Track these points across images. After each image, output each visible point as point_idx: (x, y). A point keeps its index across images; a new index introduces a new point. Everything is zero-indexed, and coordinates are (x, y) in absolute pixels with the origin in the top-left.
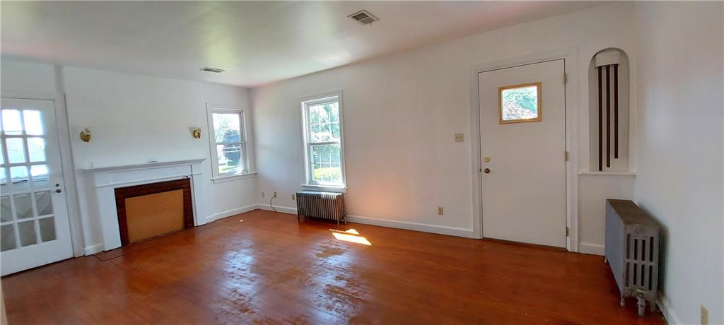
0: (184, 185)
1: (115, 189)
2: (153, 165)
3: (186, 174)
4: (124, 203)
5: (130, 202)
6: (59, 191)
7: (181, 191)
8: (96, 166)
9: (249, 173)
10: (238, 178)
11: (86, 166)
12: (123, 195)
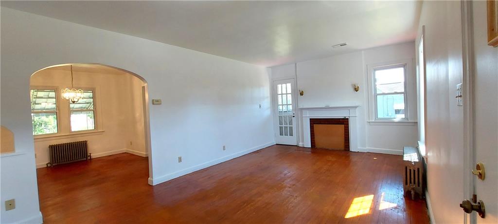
0: (344, 122)
1: (310, 119)
2: (327, 108)
3: (345, 116)
4: (313, 126)
5: (317, 127)
6: (294, 116)
7: (343, 126)
8: (304, 107)
9: (409, 121)
10: (395, 124)
11: (301, 107)
12: (314, 122)
